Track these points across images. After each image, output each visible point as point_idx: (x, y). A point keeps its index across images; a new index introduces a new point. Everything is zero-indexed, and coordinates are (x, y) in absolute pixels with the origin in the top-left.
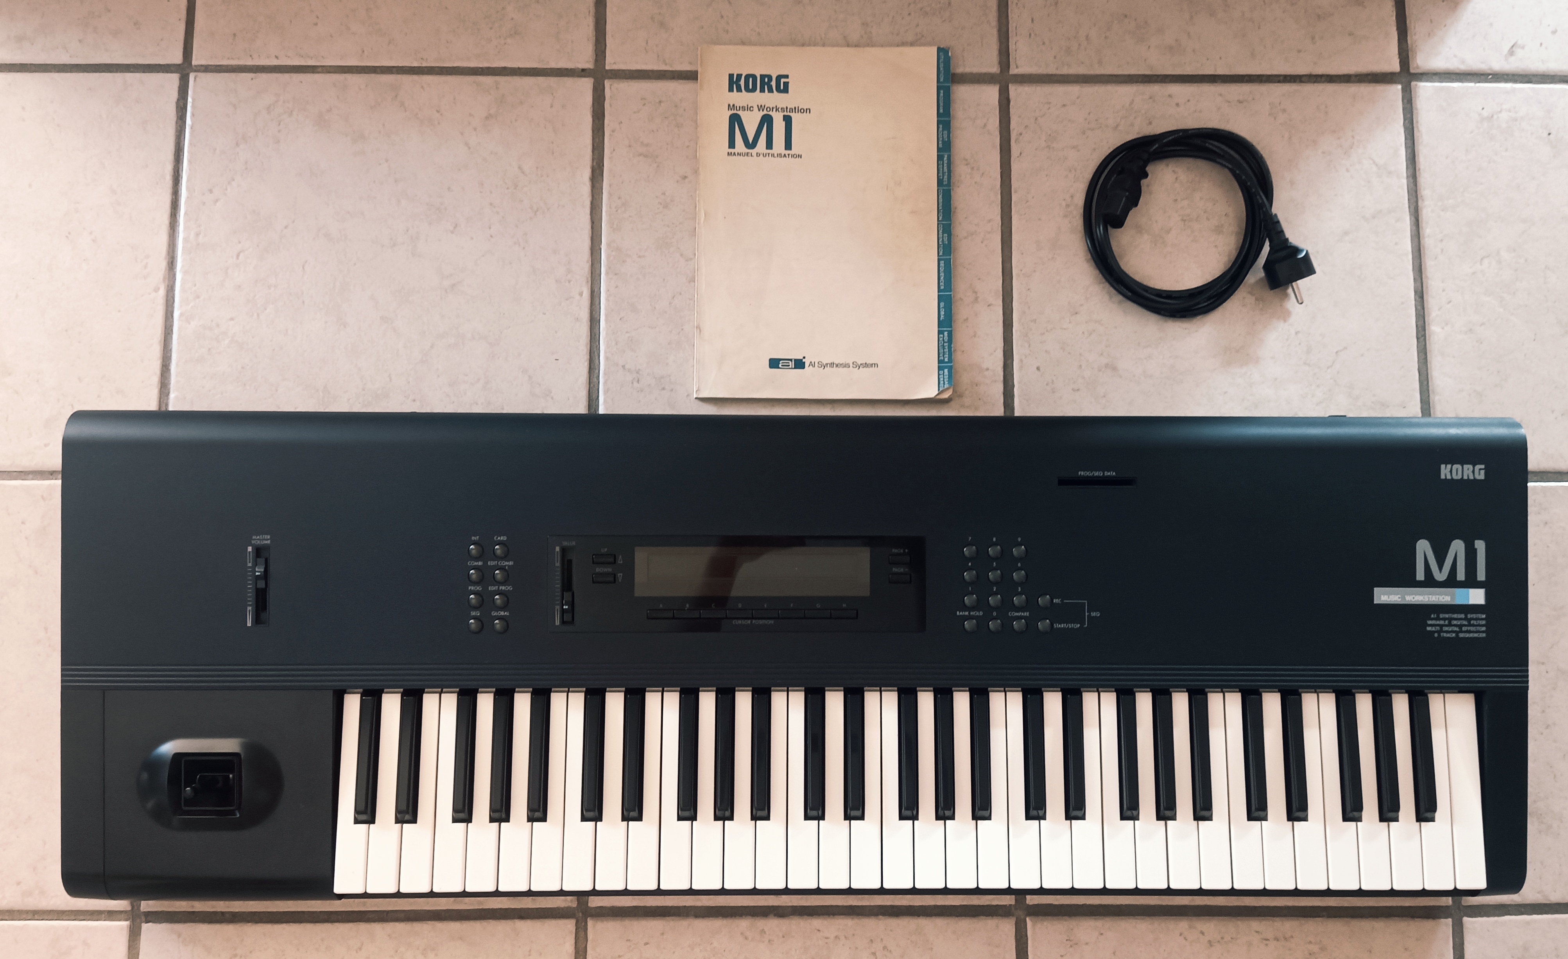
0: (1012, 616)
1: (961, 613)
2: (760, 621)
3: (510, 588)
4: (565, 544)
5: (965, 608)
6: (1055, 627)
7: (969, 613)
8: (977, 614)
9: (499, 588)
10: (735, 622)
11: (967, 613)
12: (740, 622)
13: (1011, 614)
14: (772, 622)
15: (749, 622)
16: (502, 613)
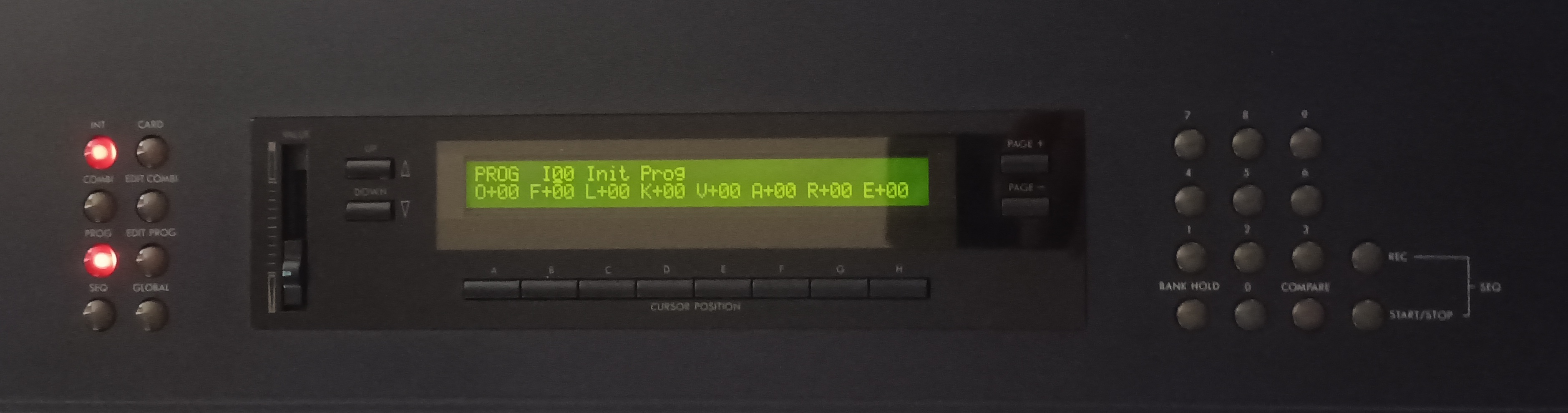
0: (1289, 292)
1: (1169, 286)
2: (711, 304)
3: (170, 232)
4: (289, 135)
5: (1177, 274)
6: (1394, 317)
7: (1188, 286)
8: (1208, 287)
9: (147, 232)
10: (655, 307)
11: (1182, 286)
12: (666, 306)
13: (1286, 287)
14: (737, 306)
15: (686, 306)
16: (155, 288)
